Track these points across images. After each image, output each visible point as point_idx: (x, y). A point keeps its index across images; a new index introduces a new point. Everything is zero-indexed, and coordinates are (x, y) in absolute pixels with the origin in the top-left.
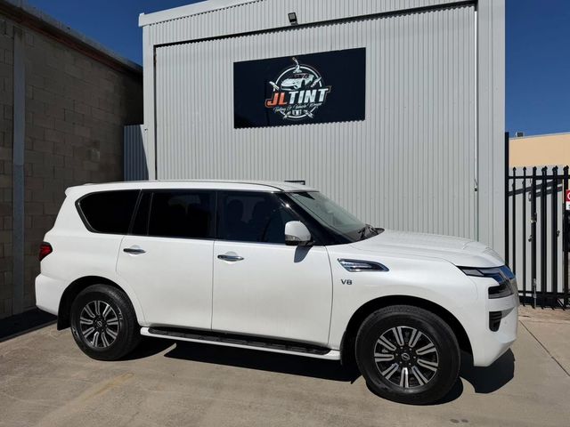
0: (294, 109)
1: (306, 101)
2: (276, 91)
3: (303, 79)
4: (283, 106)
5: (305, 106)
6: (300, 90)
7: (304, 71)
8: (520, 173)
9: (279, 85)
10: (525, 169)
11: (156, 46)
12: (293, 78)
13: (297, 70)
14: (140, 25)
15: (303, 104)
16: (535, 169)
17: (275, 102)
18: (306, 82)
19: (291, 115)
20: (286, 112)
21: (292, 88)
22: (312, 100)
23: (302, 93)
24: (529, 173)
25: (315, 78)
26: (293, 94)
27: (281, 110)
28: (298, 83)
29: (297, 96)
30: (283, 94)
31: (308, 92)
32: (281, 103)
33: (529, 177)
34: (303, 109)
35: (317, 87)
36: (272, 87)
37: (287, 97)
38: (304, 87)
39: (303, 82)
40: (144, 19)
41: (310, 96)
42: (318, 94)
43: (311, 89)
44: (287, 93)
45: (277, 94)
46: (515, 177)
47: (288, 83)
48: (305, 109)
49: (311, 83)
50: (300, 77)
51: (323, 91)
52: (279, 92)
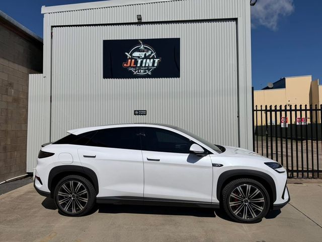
0: (140, 69)
1: (147, 65)
2: (129, 58)
3: (145, 53)
4: (133, 67)
5: (146, 68)
6: (143, 59)
7: (145, 48)
8: (259, 108)
9: (131, 55)
10: (261, 106)
11: (52, 27)
12: (140, 51)
13: (142, 47)
14: (42, 12)
15: (145, 66)
16: (266, 106)
17: (129, 65)
18: (147, 55)
19: (138, 72)
20: (135, 71)
21: (139, 57)
22: (151, 65)
23: (145, 60)
24: (264, 108)
25: (152, 53)
26: (139, 61)
27: (132, 70)
28: (142, 55)
29: (142, 62)
30: (133, 60)
31: (148, 60)
32: (132, 65)
33: (263, 110)
34: (145, 70)
35: (153, 58)
36: (127, 56)
37: (136, 62)
38: (146, 57)
39: (145, 54)
40: (44, 10)
41: (149, 62)
42: (154, 62)
43: (150, 59)
44: (136, 60)
45: (130, 60)
46: (257, 110)
47: (136, 54)
48: (147, 69)
49: (150, 55)
50: (144, 51)
51: (157, 60)
52: (131, 59)
